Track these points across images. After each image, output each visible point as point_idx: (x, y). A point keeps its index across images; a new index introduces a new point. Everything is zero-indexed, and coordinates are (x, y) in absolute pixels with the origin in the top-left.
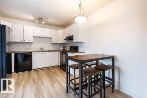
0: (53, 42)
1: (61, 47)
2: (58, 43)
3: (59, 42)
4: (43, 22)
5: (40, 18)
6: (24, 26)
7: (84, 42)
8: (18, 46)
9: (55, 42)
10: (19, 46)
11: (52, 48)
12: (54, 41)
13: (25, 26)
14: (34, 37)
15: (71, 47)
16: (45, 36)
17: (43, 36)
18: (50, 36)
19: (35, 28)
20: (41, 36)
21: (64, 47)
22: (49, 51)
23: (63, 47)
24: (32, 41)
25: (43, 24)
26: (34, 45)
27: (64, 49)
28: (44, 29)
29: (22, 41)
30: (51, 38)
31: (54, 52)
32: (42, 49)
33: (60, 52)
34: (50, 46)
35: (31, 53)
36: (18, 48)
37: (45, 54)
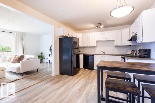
0: (116, 45)
1: (129, 50)
2: (122, 45)
3: (124, 45)
4: (102, 27)
5: (99, 24)
6: (89, 34)
10: (87, 50)
11: (116, 52)
12: (117, 43)
14: (97, 41)
16: (106, 39)
17: (104, 40)
18: (112, 39)
19: (97, 33)
20: (102, 40)
24: (95, 45)
25: (101, 28)
26: (97, 48)
27: (132, 54)
29: (89, 46)
32: (105, 52)
34: (113, 50)
35: (93, 55)
37: (105, 57)
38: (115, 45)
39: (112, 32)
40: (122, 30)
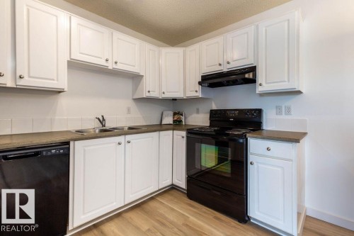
1: (166, 113)
7: (299, 92)
11: (138, 119)
12: (151, 88)
16: (120, 67)
18: (136, 69)
20: (102, 62)
26: (63, 101)
27: (177, 122)
30: (136, 78)
37: (129, 142)
38: (145, 95)
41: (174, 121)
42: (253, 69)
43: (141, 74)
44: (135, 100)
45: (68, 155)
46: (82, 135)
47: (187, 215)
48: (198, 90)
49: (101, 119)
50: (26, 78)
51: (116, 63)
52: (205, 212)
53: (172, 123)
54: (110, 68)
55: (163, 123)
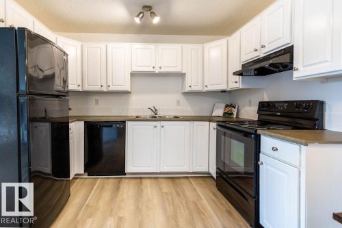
0: (190, 89)
1: (217, 105)
2: (205, 89)
3: (210, 88)
4: (156, 20)
5: (144, 7)
6: (107, 46)
8: (97, 102)
9: (194, 89)
10: (99, 103)
11: (187, 109)
12: (193, 83)
13: (111, 45)
14: (133, 75)
15: (263, 106)
16: (163, 70)
17: (157, 70)
18: (178, 69)
20: (150, 69)
21: (227, 106)
22: (176, 119)
23: (224, 105)
24: (127, 87)
26: (133, 98)
27: (228, 114)
28: (161, 46)
29: (104, 89)
30: (182, 76)
31: (192, 122)
32: (155, 111)
33: (214, 125)
34: (178, 103)
35: (124, 122)
36: (97, 106)
37: (163, 127)
38: (187, 89)
39: (177, 46)
40: (207, 46)
41: (225, 114)
42: (289, 51)
43: (183, 72)
44: (183, 93)
45: (125, 129)
46: (137, 119)
47: (203, 197)
48: (238, 81)
49: (154, 110)
50: (111, 86)
51: (160, 68)
52: (222, 204)
53: (221, 115)
54: (157, 72)
55: (213, 115)
